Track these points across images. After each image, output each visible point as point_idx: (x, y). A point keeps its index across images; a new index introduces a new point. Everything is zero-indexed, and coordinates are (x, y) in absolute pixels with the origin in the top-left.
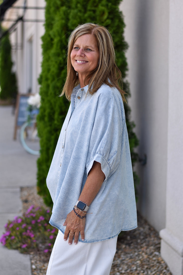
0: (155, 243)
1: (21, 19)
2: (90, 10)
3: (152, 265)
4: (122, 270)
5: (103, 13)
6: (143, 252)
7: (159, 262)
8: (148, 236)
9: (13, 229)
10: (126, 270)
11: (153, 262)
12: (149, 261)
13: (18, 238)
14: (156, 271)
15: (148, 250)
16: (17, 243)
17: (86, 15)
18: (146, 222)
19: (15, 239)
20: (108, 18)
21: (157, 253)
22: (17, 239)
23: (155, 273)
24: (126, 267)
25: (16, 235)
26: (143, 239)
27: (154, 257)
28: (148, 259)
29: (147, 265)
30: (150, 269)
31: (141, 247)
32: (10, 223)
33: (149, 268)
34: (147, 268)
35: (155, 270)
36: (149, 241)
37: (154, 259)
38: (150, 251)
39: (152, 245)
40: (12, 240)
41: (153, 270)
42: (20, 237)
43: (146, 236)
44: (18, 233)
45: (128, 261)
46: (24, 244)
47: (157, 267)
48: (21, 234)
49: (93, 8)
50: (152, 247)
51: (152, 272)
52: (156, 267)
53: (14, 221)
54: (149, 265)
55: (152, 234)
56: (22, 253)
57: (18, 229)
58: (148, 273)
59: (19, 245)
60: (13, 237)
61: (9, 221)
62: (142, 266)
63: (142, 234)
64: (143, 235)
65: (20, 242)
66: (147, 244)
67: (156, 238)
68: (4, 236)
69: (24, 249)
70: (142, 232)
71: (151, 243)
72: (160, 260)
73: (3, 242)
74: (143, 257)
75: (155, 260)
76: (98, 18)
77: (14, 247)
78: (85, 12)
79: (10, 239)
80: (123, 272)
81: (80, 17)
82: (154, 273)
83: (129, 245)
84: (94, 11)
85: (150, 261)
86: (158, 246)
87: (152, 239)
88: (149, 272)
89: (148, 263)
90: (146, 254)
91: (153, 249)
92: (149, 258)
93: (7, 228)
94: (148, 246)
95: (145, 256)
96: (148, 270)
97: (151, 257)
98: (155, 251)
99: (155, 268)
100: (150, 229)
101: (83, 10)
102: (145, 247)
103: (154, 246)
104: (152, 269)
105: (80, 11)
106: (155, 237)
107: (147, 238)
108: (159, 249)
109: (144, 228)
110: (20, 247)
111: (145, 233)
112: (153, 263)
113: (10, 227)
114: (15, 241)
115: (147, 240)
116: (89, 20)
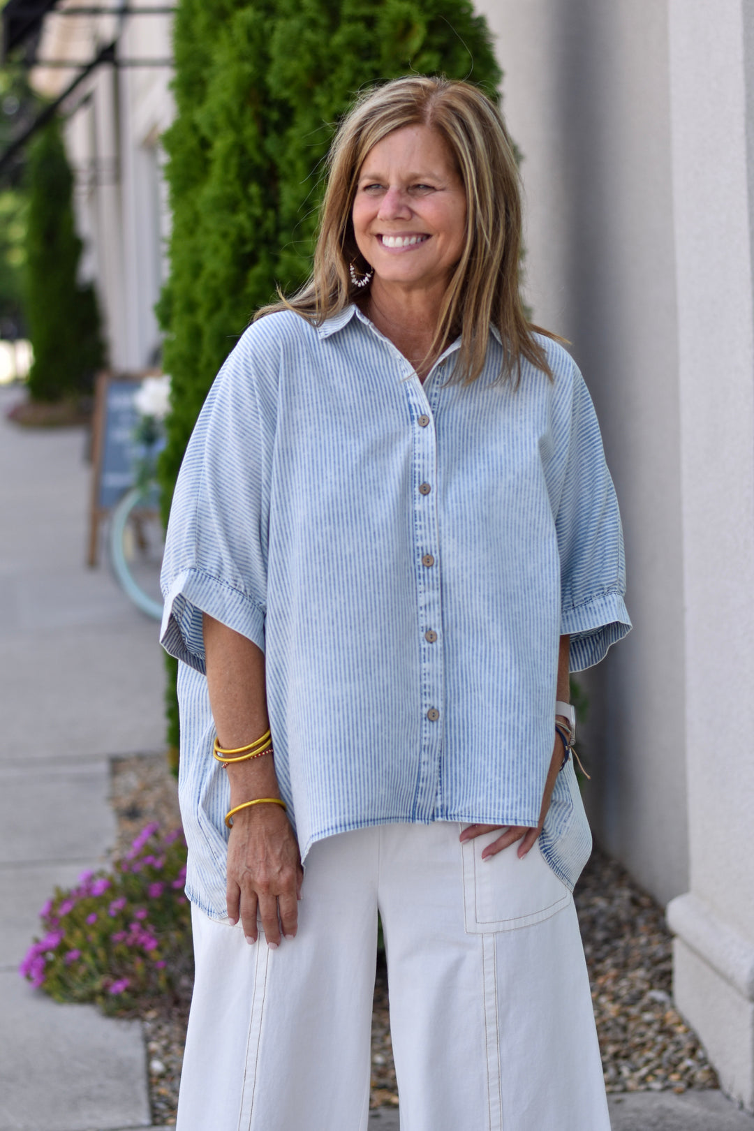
0: (651, 957)
2: (353, 19)
3: (637, 1040)
5: (406, 28)
6: (604, 992)
7: (666, 1031)
8: (626, 929)
9: (74, 921)
11: (642, 1029)
12: (625, 1029)
13: (94, 955)
14: (652, 1065)
15: (624, 983)
16: (90, 975)
17: (338, 39)
19: (81, 960)
20: (426, 47)
21: (659, 995)
22: (88, 958)
23: (651, 1073)
25: (86, 946)
26: (606, 941)
27: (645, 1010)
28: (622, 1020)
29: (615, 1042)
30: (627, 1057)
31: (598, 975)
32: (61, 899)
33: (623, 1053)
34: (616, 1056)
35: (648, 1062)
36: (627, 951)
37: (648, 1017)
38: (632, 986)
39: (640, 965)
40: (68, 967)
41: (641, 1062)
42: (101, 953)
43: (617, 930)
44: (94, 937)
46: (117, 977)
47: (658, 1047)
48: (106, 939)
49: (365, 10)
50: (641, 973)
51: (634, 1070)
52: (650, 1049)
53: (79, 890)
54: (625, 1041)
55: (641, 922)
56: (110, 1014)
57: (91, 919)
58: (619, 1073)
59: (98, 985)
60: (74, 955)
61: (58, 890)
63: (602, 920)
64: (606, 928)
65: (101, 971)
66: (621, 959)
67: (656, 937)
68: (40, 952)
69: (118, 998)
70: (602, 913)
71: (636, 954)
72: (671, 1020)
73: (34, 974)
75: (649, 1024)
76: (385, 49)
77: (79, 992)
78: (333, 27)
79: (60, 963)
81: (313, 50)
82: (644, 1071)
84: (370, 22)
85: (632, 1026)
86: (663, 967)
87: (643, 940)
88: (625, 1071)
89: (621, 1036)
90: (615, 998)
91: (643, 980)
92: (627, 1015)
93: (51, 920)
94: (623, 967)
95: (613, 1010)
96: (621, 1062)
97: (634, 1011)
98: (651, 988)
99: (650, 1054)
100: (634, 902)
101: (323, 20)
102: (613, 972)
103: (648, 970)
104: (635, 1056)
105: (313, 24)
106: (652, 932)
107: (620, 936)
108: (665, 979)
109: (610, 899)
110: (104, 993)
111: (615, 918)
112: (642, 1035)
113: (62, 912)
114: (82, 970)
115: (621, 943)
116: (348, 58)
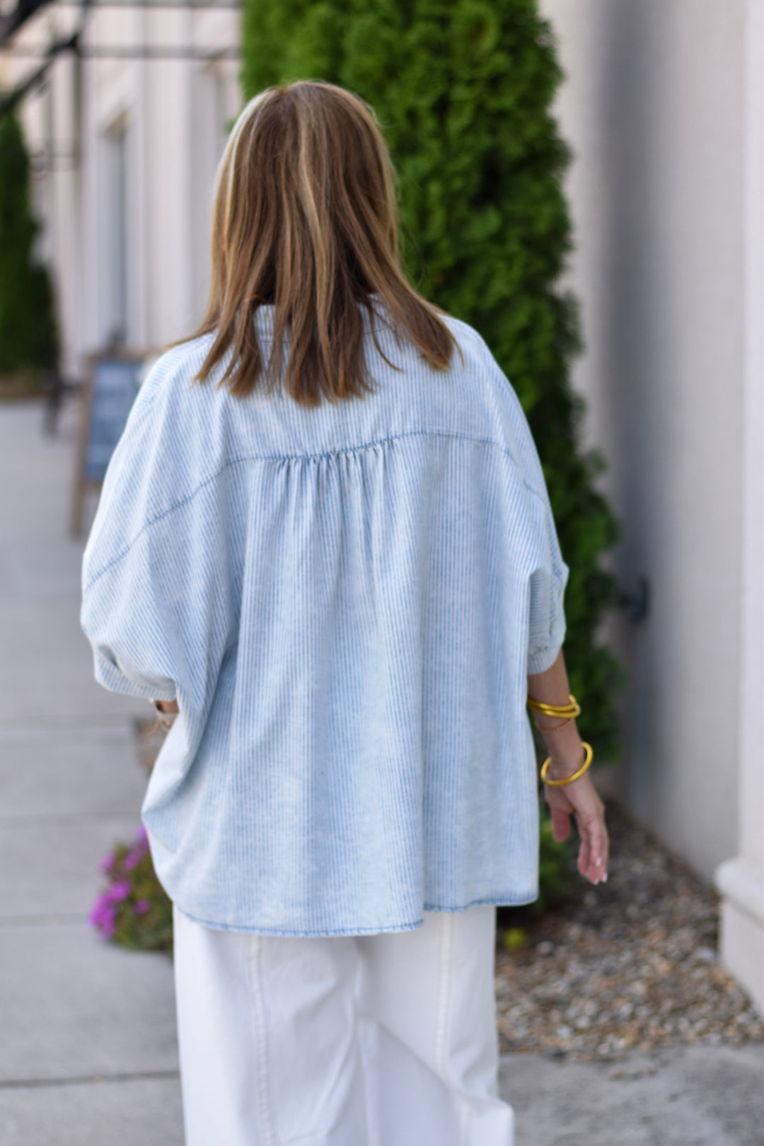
0: (695, 917)
1: (72, 45)
2: (428, 18)
3: (690, 996)
4: (578, 1017)
5: (478, 27)
6: (652, 949)
7: (718, 988)
8: (666, 891)
10: (594, 1019)
11: (694, 985)
12: (677, 985)
13: (163, 906)
14: (709, 1019)
15: (672, 943)
17: (413, 37)
18: (651, 841)
20: (499, 47)
21: (705, 954)
22: (158, 909)
24: (590, 1008)
25: (156, 898)
26: (649, 902)
27: (694, 967)
28: (674, 978)
29: (670, 997)
30: (684, 1011)
31: (644, 934)
33: (680, 1007)
34: (674, 1010)
36: (671, 912)
37: (697, 974)
38: (679, 945)
41: (698, 1015)
43: (658, 893)
45: (595, 983)
47: (712, 1004)
49: (439, 10)
50: (687, 933)
51: (692, 1022)
52: (706, 1004)
54: (678, 996)
55: (679, 885)
58: (677, 1026)
61: (118, 844)
62: (653, 1000)
63: (641, 883)
64: (645, 891)
66: (665, 920)
68: (109, 902)
71: (680, 915)
72: (720, 976)
74: (653, 968)
75: (701, 981)
76: (459, 47)
77: (150, 939)
78: (407, 24)
80: (583, 1023)
81: (388, 46)
82: (701, 1025)
83: (595, 924)
84: (444, 22)
85: (683, 982)
86: (710, 927)
87: (683, 902)
88: (684, 1024)
89: (673, 991)
90: (665, 956)
91: (691, 940)
94: (670, 927)
95: (663, 967)
96: (679, 1016)
97: (685, 967)
98: (699, 946)
99: (705, 1010)
100: (668, 866)
101: (398, 18)
102: (660, 932)
103: (695, 929)
104: (691, 1011)
105: (387, 21)
107: (660, 898)
108: (712, 938)
109: (647, 862)
111: (653, 881)
112: (695, 991)
115: (663, 905)
116: (422, 57)
